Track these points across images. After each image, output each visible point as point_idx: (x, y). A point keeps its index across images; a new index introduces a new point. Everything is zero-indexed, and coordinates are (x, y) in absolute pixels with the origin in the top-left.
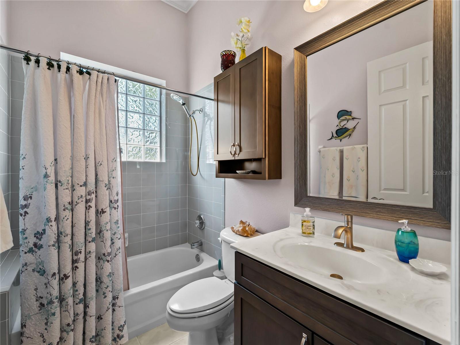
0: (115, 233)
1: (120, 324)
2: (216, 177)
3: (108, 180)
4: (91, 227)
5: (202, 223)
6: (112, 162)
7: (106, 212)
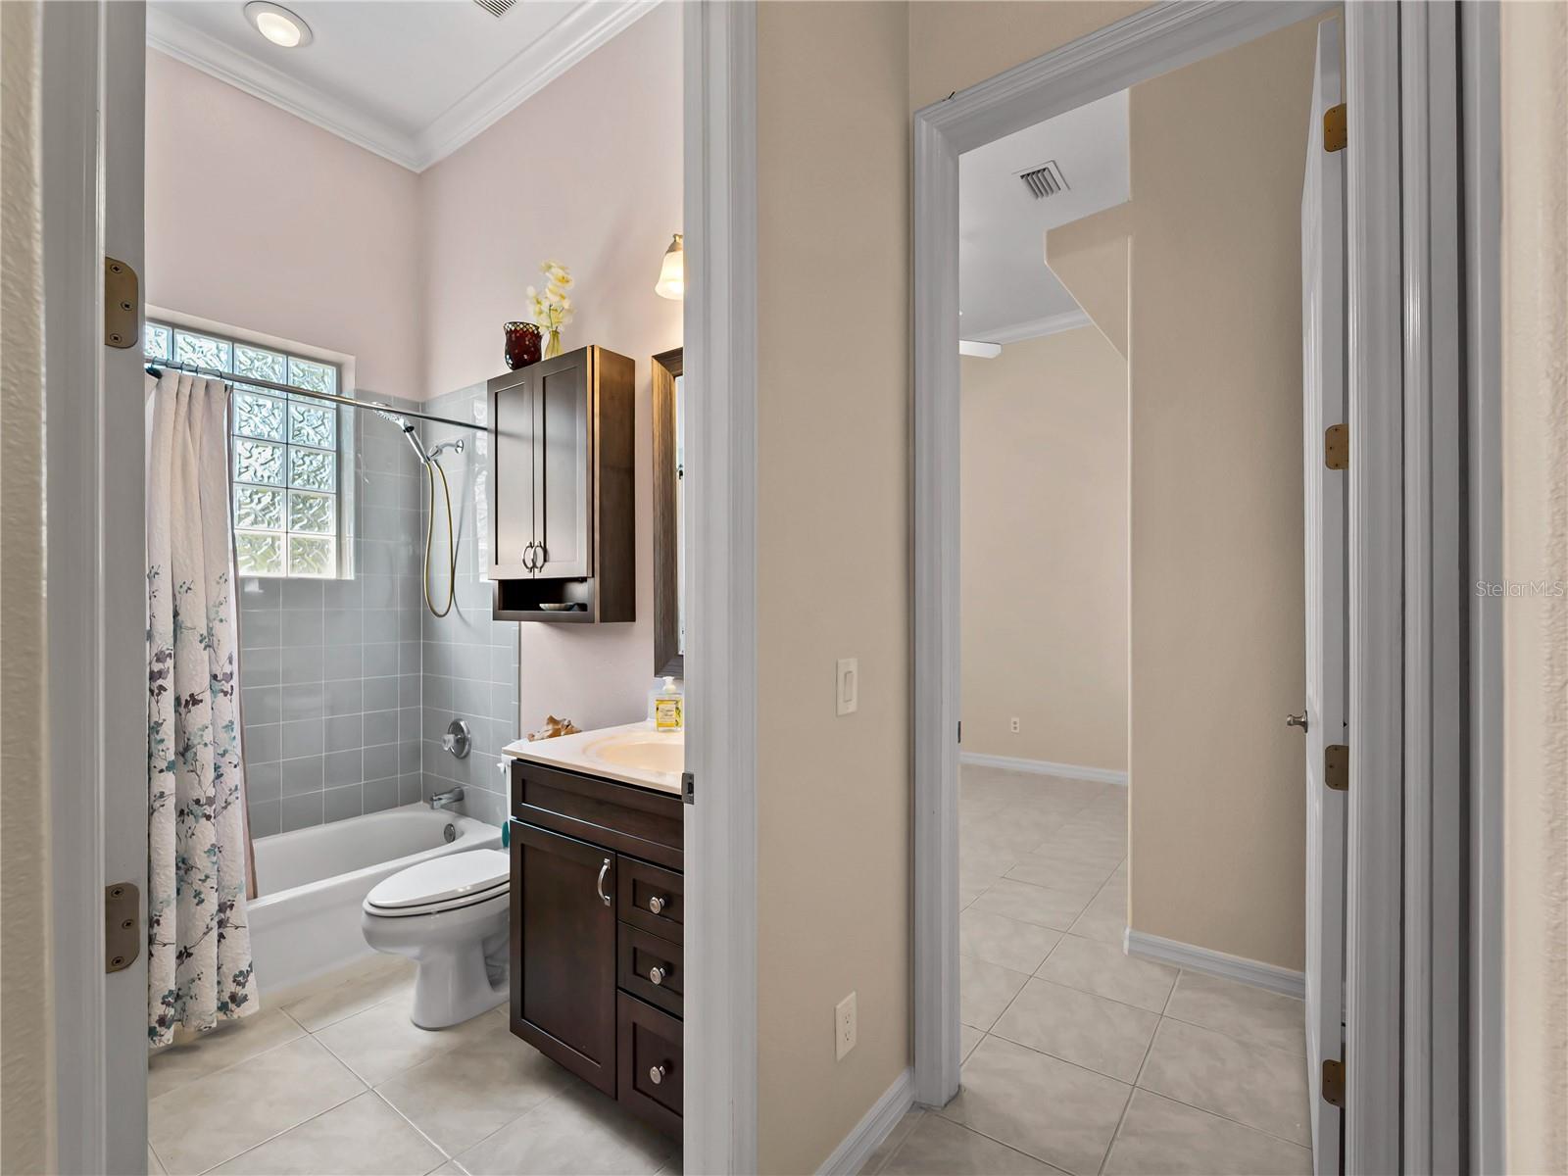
0: (225, 752)
1: (238, 967)
2: (494, 619)
3: (208, 625)
4: (165, 737)
5: (462, 742)
6: (218, 583)
7: (201, 701)
